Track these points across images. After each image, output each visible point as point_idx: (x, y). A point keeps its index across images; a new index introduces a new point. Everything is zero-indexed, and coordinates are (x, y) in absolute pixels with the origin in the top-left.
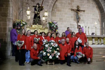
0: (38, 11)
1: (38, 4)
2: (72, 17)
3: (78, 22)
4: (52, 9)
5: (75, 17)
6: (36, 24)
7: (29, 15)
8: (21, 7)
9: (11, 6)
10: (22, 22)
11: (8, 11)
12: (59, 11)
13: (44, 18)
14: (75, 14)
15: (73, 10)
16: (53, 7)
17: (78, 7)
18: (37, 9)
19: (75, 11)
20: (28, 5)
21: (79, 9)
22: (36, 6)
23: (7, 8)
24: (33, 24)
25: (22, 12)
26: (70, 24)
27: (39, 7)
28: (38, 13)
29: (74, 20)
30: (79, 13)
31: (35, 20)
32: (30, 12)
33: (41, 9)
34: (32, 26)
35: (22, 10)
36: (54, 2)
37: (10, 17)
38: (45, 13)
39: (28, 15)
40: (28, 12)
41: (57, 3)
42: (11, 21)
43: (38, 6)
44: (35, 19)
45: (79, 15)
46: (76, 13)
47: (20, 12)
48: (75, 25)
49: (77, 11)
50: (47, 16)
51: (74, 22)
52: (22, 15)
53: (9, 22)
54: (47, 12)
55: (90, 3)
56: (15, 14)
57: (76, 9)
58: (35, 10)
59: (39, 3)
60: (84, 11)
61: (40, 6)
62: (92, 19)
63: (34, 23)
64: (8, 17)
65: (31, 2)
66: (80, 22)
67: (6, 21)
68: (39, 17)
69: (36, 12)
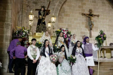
0: (44, 16)
1: (43, 7)
2: (83, 23)
3: (91, 29)
4: (59, 13)
5: (87, 23)
6: (40, 32)
7: (32, 20)
8: (21, 10)
9: (10, 9)
10: (23, 29)
11: (7, 15)
12: (67, 15)
13: (50, 24)
14: (86, 20)
15: (84, 14)
16: (60, 10)
17: (90, 11)
18: (42, 12)
19: (87, 15)
20: (28, 7)
21: (92, 13)
22: (40, 9)
23: (4, 10)
24: (37, 32)
25: (21, 16)
26: (81, 32)
27: (44, 11)
28: (43, 18)
29: (86, 27)
30: (92, 18)
31: (38, 27)
32: (33, 16)
33: (47, 13)
34: (35, 34)
35: (22, 14)
36: (61, 5)
37: (8, 23)
38: (52, 18)
39: (30, 20)
40: (31, 17)
41: (64, 6)
42: (10, 27)
43: (42, 9)
44: (40, 25)
45: (92, 21)
46: (88, 18)
47: (20, 16)
48: (87, 33)
49: (90, 16)
50: (54, 22)
51: (85, 30)
52: (22, 20)
53: (7, 28)
54: (54, 17)
55: (105, 6)
56: (15, 19)
57: (88, 13)
58: (40, 14)
59: (45, 6)
60: (98, 16)
61: (46, 9)
62: (109, 25)
63: (38, 30)
64: (6, 22)
65: (33, 4)
66: (93, 29)
67: (3, 28)
68: (44, 23)
69: (40, 16)
